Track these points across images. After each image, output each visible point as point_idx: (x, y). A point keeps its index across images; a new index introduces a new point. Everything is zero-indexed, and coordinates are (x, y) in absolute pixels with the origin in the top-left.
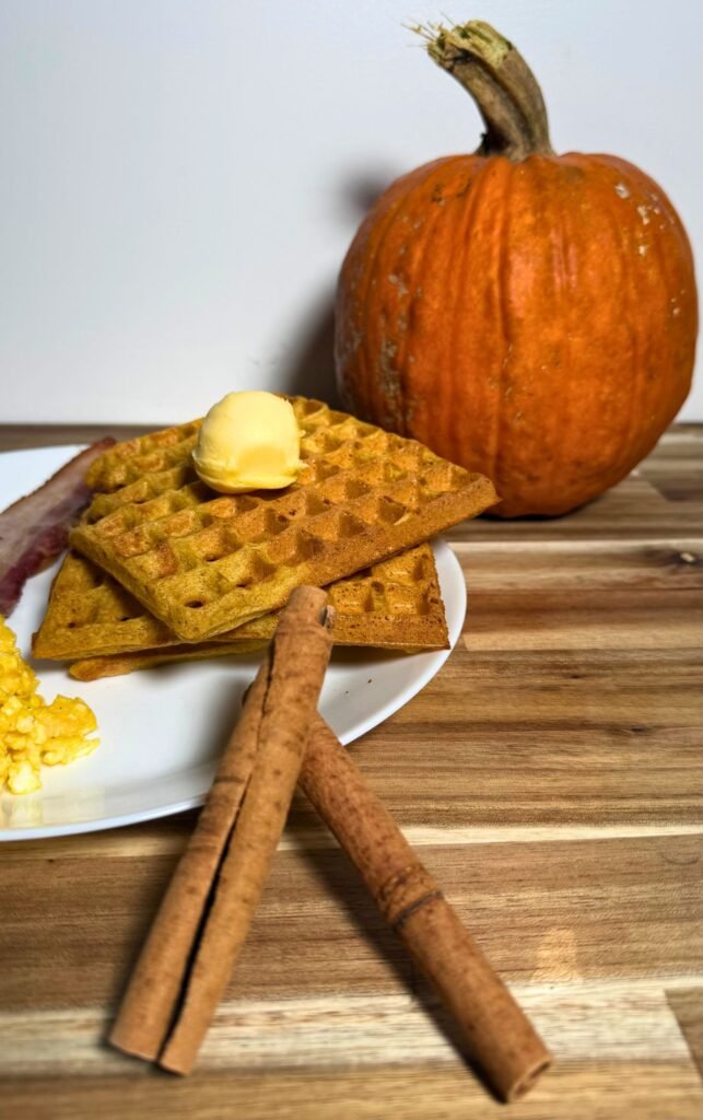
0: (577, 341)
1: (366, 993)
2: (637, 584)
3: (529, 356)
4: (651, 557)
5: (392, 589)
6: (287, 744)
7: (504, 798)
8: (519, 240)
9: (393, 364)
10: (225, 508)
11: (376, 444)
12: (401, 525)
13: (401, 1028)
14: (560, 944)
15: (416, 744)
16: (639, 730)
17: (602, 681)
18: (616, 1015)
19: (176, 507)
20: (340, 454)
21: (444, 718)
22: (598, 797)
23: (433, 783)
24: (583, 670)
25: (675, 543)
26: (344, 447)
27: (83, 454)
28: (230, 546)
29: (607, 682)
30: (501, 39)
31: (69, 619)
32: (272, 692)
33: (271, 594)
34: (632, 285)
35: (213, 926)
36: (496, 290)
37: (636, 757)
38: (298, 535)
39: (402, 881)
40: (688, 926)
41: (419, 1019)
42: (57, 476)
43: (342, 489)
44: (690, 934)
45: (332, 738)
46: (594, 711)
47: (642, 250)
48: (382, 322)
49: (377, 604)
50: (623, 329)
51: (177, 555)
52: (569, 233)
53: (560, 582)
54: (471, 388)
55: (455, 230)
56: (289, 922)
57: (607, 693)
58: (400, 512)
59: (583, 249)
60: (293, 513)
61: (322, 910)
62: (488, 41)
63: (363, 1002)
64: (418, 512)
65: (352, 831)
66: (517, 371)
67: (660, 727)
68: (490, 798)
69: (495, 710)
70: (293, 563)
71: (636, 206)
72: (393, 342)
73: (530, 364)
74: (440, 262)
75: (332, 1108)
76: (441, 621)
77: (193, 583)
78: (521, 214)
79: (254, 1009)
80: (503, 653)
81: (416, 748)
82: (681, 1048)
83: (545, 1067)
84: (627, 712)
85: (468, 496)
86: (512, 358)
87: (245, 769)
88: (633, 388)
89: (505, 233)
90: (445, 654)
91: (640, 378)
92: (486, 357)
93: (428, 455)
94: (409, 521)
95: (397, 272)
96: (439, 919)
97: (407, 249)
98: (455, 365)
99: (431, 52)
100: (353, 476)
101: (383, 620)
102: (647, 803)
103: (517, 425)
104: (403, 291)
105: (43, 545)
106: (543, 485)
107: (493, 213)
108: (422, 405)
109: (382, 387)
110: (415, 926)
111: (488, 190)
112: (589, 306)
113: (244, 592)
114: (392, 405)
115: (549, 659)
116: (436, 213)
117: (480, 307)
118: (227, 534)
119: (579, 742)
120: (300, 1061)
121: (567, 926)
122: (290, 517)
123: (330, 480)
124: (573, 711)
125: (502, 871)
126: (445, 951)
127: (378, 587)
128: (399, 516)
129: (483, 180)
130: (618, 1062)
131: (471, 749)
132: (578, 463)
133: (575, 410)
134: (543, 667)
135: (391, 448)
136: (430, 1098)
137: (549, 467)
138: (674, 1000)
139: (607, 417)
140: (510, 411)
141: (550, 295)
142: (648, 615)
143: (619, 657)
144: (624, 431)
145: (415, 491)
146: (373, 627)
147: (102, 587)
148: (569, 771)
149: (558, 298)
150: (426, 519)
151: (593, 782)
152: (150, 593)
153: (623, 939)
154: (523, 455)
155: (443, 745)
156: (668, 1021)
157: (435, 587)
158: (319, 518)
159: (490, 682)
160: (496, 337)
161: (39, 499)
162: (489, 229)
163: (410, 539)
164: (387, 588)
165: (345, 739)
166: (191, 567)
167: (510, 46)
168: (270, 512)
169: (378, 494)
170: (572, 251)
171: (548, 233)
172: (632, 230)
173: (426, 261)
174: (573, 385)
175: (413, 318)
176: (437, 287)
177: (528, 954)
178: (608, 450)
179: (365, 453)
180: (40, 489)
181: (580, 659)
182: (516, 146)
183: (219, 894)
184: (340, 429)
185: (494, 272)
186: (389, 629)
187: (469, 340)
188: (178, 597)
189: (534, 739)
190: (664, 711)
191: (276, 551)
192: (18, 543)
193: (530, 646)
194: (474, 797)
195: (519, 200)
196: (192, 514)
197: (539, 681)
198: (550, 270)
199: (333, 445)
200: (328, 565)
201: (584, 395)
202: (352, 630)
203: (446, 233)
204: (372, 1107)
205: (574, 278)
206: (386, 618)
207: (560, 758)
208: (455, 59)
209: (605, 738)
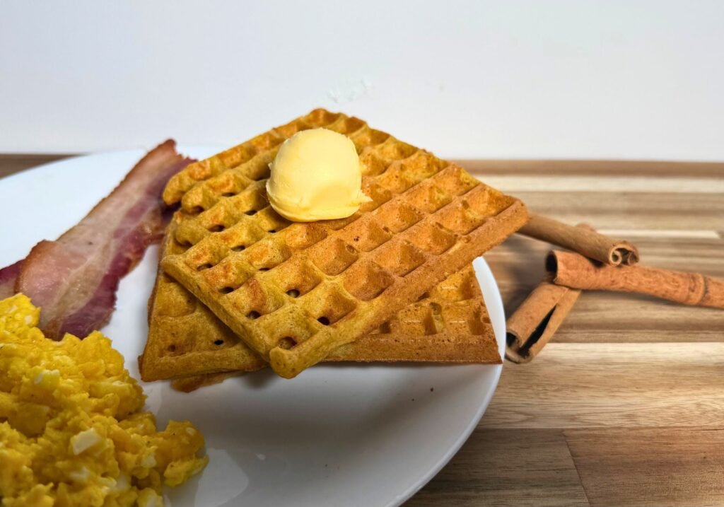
5: (448, 308)
10: (297, 235)
11: (417, 164)
12: (455, 253)
19: (256, 236)
20: (388, 177)
26: (391, 169)
27: (151, 154)
28: (309, 280)
31: (170, 341)
38: (369, 267)
42: (129, 176)
43: (396, 213)
49: (438, 325)
51: (265, 289)
58: (452, 239)
60: (357, 239)
64: (467, 239)
70: (367, 296)
76: (493, 340)
85: (508, 220)
94: (462, 249)
100: (404, 200)
101: (446, 342)
105: (129, 250)
118: (305, 266)
122: (356, 245)
123: (385, 207)
127: (435, 306)
128: (452, 245)
145: (459, 215)
146: (437, 348)
150: (475, 245)
152: (247, 331)
157: (483, 306)
158: (384, 248)
161: (116, 200)
163: (462, 264)
164: (443, 308)
166: (279, 304)
168: (340, 241)
169: (431, 220)
179: (411, 175)
180: (117, 189)
184: (382, 148)
188: (271, 334)
191: (349, 283)
192: (106, 247)
199: (380, 167)
200: (398, 296)
202: (419, 351)
206: (449, 341)
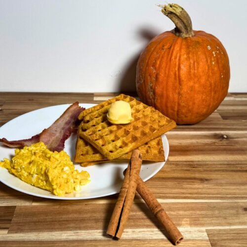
0: (197, 85)
1: (150, 228)
2: (211, 144)
3: (185, 89)
4: (216, 136)
5: (152, 147)
6: (135, 181)
7: (177, 194)
8: (183, 61)
9: (151, 88)
10: (114, 128)
11: (148, 111)
12: (154, 133)
13: (156, 234)
14: (187, 221)
15: (158, 182)
16: (207, 180)
17: (200, 168)
18: (196, 233)
19: (103, 128)
20: (140, 114)
21: (164, 177)
22: (196, 194)
23: (161, 190)
24: (196, 166)
25: (222, 132)
26: (140, 112)
27: (71, 106)
28: (117, 138)
29: (201, 169)
30: (180, 7)
31: (81, 153)
32: (131, 172)
33: (127, 149)
34: (210, 72)
35: (123, 214)
36: (177, 73)
37: (205, 186)
38: (132, 135)
39: (156, 207)
40: (212, 219)
41: (160, 232)
43: (141, 123)
44: (212, 220)
45: (142, 180)
46: (197, 175)
47: (213, 63)
48: (149, 78)
49: (149, 151)
50: (208, 83)
51: (106, 140)
52: (195, 60)
53: (192, 143)
54: (171, 95)
55: (167, 58)
56: (134, 216)
57: (201, 171)
58: (154, 130)
59: (198, 64)
60: (130, 129)
61: (140, 214)
62: (176, 8)
63: (149, 229)
64: (158, 130)
65: (147, 198)
66: (182, 92)
67: (211, 179)
68: (173, 194)
69: (176, 175)
70: (131, 142)
71: (212, 51)
72: (151, 82)
73: (185, 91)
74: (164, 65)
75: (145, 245)
76: (163, 155)
77: (110, 147)
78: (183, 55)
79: (130, 230)
80: (177, 161)
81: (158, 183)
82: (207, 238)
83: (182, 239)
84: (204, 176)
86: (181, 89)
87: (127, 186)
88: (211, 96)
89: (179, 60)
90: (164, 163)
91: (213, 93)
92: (175, 88)
93: (161, 114)
94: (157, 132)
95: (153, 66)
96: (163, 214)
97: (156, 61)
98: (167, 90)
99: (162, 11)
100: (143, 120)
102: (206, 195)
103: (182, 104)
104: (154, 71)
106: (189, 118)
107: (177, 54)
108: (159, 98)
109: (149, 93)
110: (159, 215)
111: (176, 48)
112: (199, 78)
113: (122, 149)
114: (151, 97)
115: (188, 163)
116: (163, 53)
117: (173, 77)
118: (116, 135)
119: (193, 182)
120: (139, 238)
121: (188, 218)
122: (129, 131)
123: (138, 121)
124: (193, 176)
125: (176, 208)
126: (164, 219)
127: (149, 147)
128: (154, 131)
129: (175, 45)
130: (196, 240)
131: (169, 183)
132: (197, 113)
133: (196, 101)
134: (186, 165)
135: (151, 112)
136: (162, 244)
137: (190, 114)
138: (207, 231)
139: (204, 103)
140: (180, 101)
141: (190, 75)
142: (213, 152)
143: (204, 163)
144: (209, 106)
145: (157, 124)
146: (149, 156)
147: (88, 146)
148: (191, 188)
149: (192, 76)
150: (160, 131)
151: (195, 191)
152: (101, 149)
153: (199, 221)
154: (184, 111)
155: (164, 182)
156: (205, 234)
157: (162, 147)
158: (136, 131)
159: (174, 169)
160: (177, 84)
161: (62, 119)
162: (176, 58)
163: (156, 136)
165: (144, 181)
166: (109, 143)
167: (182, 9)
168: (125, 129)
169: (149, 125)
170: (196, 64)
171: (190, 60)
172: (211, 58)
173: (160, 65)
174: (196, 95)
175: (157, 78)
176: (163, 71)
177: (180, 222)
178: (205, 110)
179: (146, 113)
181: (195, 163)
182: (183, 33)
183: (124, 208)
184: (139, 106)
185: (177, 69)
186: (152, 157)
187: (170, 84)
188: (107, 150)
189: (183, 181)
190: (213, 176)
191: (127, 139)
192: (61, 132)
193: (184, 160)
194: (170, 193)
195: (183, 51)
196: (107, 129)
197: (185, 168)
198: (190, 69)
199: (138, 111)
200: (139, 143)
201: (198, 98)
202: (144, 157)
203: (165, 58)
204: (152, 245)
205: (196, 71)
206: (151, 155)
207: (188, 186)
208: (168, 13)
209: (199, 182)
